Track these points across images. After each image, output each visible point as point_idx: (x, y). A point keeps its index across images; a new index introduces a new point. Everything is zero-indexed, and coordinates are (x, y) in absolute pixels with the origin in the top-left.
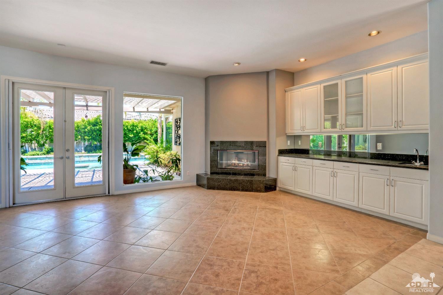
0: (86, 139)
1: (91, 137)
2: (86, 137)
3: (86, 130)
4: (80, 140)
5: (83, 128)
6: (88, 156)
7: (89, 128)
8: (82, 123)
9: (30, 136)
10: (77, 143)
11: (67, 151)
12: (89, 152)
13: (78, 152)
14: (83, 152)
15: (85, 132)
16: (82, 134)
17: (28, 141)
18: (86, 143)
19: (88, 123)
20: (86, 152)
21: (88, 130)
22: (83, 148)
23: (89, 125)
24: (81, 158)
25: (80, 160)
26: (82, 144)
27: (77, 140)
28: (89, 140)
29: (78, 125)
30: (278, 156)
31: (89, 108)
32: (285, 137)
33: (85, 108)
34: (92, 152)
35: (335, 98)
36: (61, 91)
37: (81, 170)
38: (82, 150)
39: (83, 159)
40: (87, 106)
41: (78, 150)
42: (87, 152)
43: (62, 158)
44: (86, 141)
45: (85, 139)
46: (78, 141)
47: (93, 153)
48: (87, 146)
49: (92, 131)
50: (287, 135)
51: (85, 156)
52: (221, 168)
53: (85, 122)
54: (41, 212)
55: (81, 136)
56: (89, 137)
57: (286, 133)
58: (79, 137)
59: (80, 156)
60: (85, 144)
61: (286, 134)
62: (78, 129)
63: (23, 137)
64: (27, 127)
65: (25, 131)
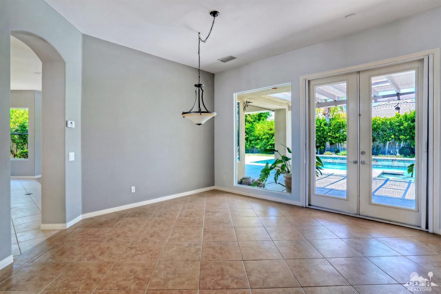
0: (401, 139)
1: (408, 137)
2: (401, 137)
3: (402, 127)
4: (393, 140)
5: (398, 126)
6: (404, 161)
7: (406, 124)
8: (397, 118)
9: (342, 136)
10: (389, 143)
11: (362, 153)
12: (405, 156)
13: (392, 154)
14: (398, 154)
15: (400, 130)
16: (396, 132)
17: (340, 141)
18: (402, 144)
19: (404, 119)
20: (401, 156)
21: (404, 127)
22: (397, 150)
23: (406, 121)
24: (394, 162)
25: (393, 165)
26: (397, 144)
27: (389, 141)
28: (406, 140)
29: (391, 122)
31: (401, 97)
33: (396, 98)
34: (410, 155)
36: (354, 77)
37: (391, 178)
38: (396, 153)
39: (396, 164)
40: (398, 95)
41: (392, 152)
42: (403, 155)
43: (356, 162)
44: (401, 141)
45: (399, 139)
46: (391, 141)
47: (411, 157)
48: (403, 148)
49: (410, 128)
51: (400, 161)
53: (400, 117)
54: (328, 224)
55: (395, 135)
56: (405, 136)
58: (393, 136)
59: (392, 160)
60: (400, 146)
62: (390, 127)
63: (336, 137)
64: (340, 127)
65: (338, 131)
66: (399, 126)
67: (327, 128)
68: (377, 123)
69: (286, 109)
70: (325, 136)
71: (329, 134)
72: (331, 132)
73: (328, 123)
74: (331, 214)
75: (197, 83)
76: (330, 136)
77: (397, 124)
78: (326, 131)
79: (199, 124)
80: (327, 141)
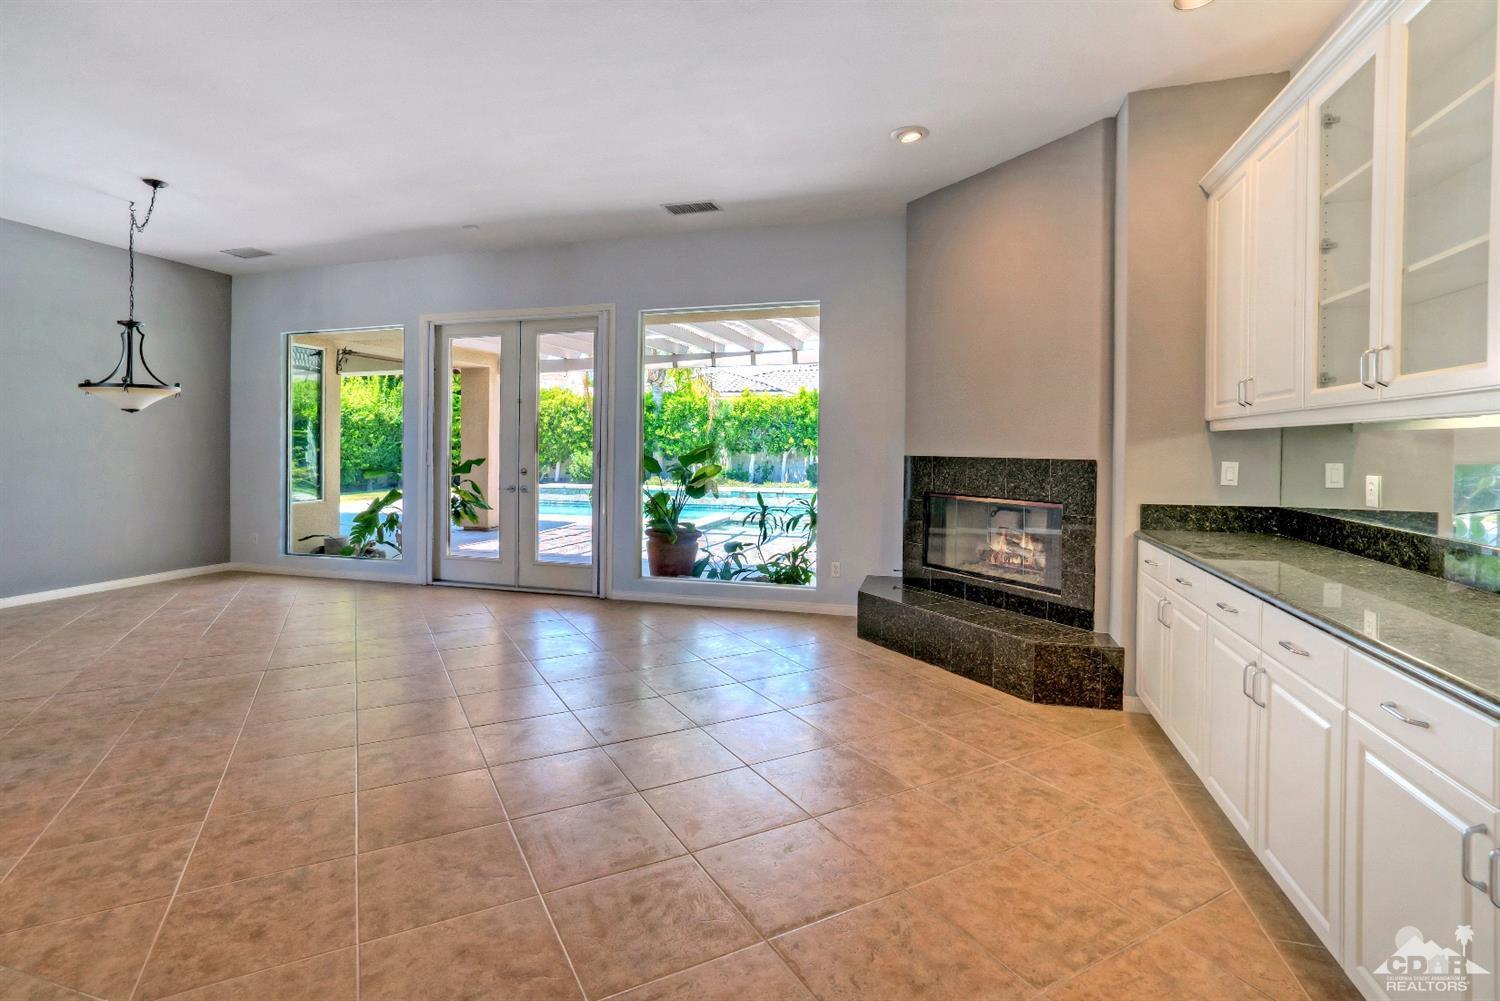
0: (807, 445)
2: (807, 441)
3: (807, 421)
15: (805, 427)
18: (812, 459)
22: (805, 473)
27: (787, 451)
30: (1137, 537)
32: (1200, 439)
35: (1354, 174)
36: (513, 331)
38: (804, 479)
41: (795, 476)
42: (811, 482)
43: (513, 489)
44: (810, 451)
46: (791, 452)
48: (812, 466)
50: (1216, 427)
52: (939, 564)
55: (795, 438)
57: (1209, 417)
58: (792, 441)
61: (1208, 423)
62: (787, 418)
63: (676, 442)
64: (684, 416)
65: (679, 425)
66: (803, 417)
67: (654, 416)
68: (761, 409)
69: (488, 369)
70: (650, 438)
71: (658, 432)
72: (664, 427)
73: (658, 403)
74: (468, 592)
75: (126, 318)
76: (662, 437)
77: (799, 413)
78: (651, 425)
79: (132, 411)
80: (655, 449)
